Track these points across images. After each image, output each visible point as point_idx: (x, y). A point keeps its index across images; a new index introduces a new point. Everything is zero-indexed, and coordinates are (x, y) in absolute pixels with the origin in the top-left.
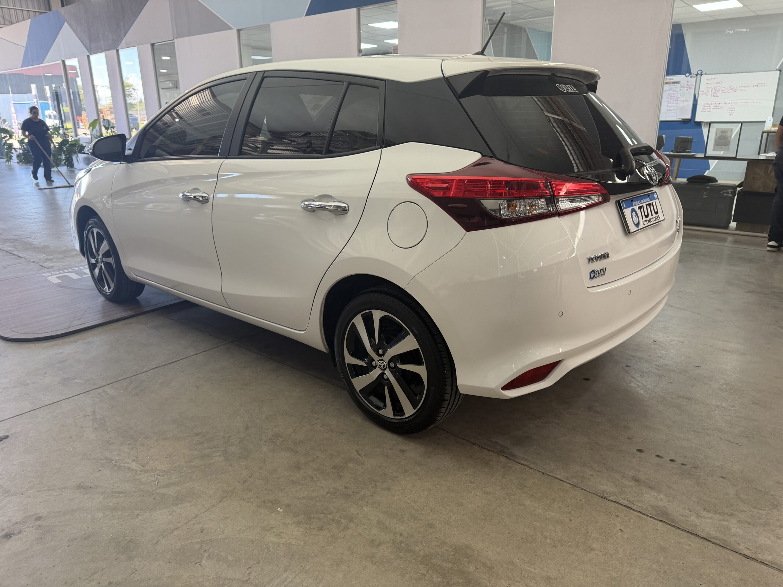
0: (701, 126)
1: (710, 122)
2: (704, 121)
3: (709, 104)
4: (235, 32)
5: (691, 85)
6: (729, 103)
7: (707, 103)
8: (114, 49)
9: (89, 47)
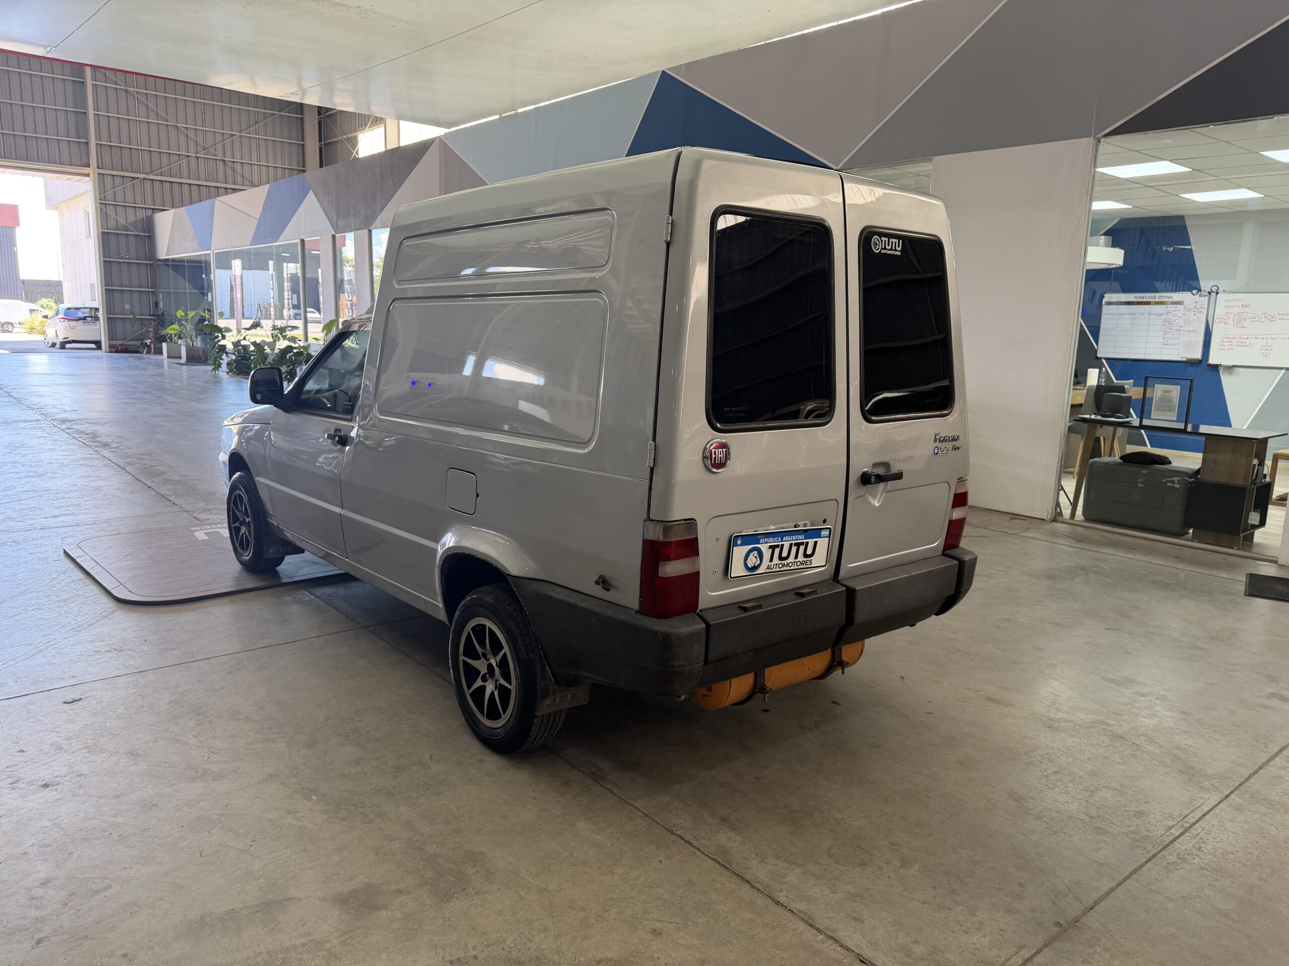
0: (1218, 371)
1: (1234, 366)
2: (1223, 364)
3: (1230, 338)
5: (1201, 308)
6: (1263, 338)
7: (1226, 336)
8: (366, 228)
9: (335, 225)
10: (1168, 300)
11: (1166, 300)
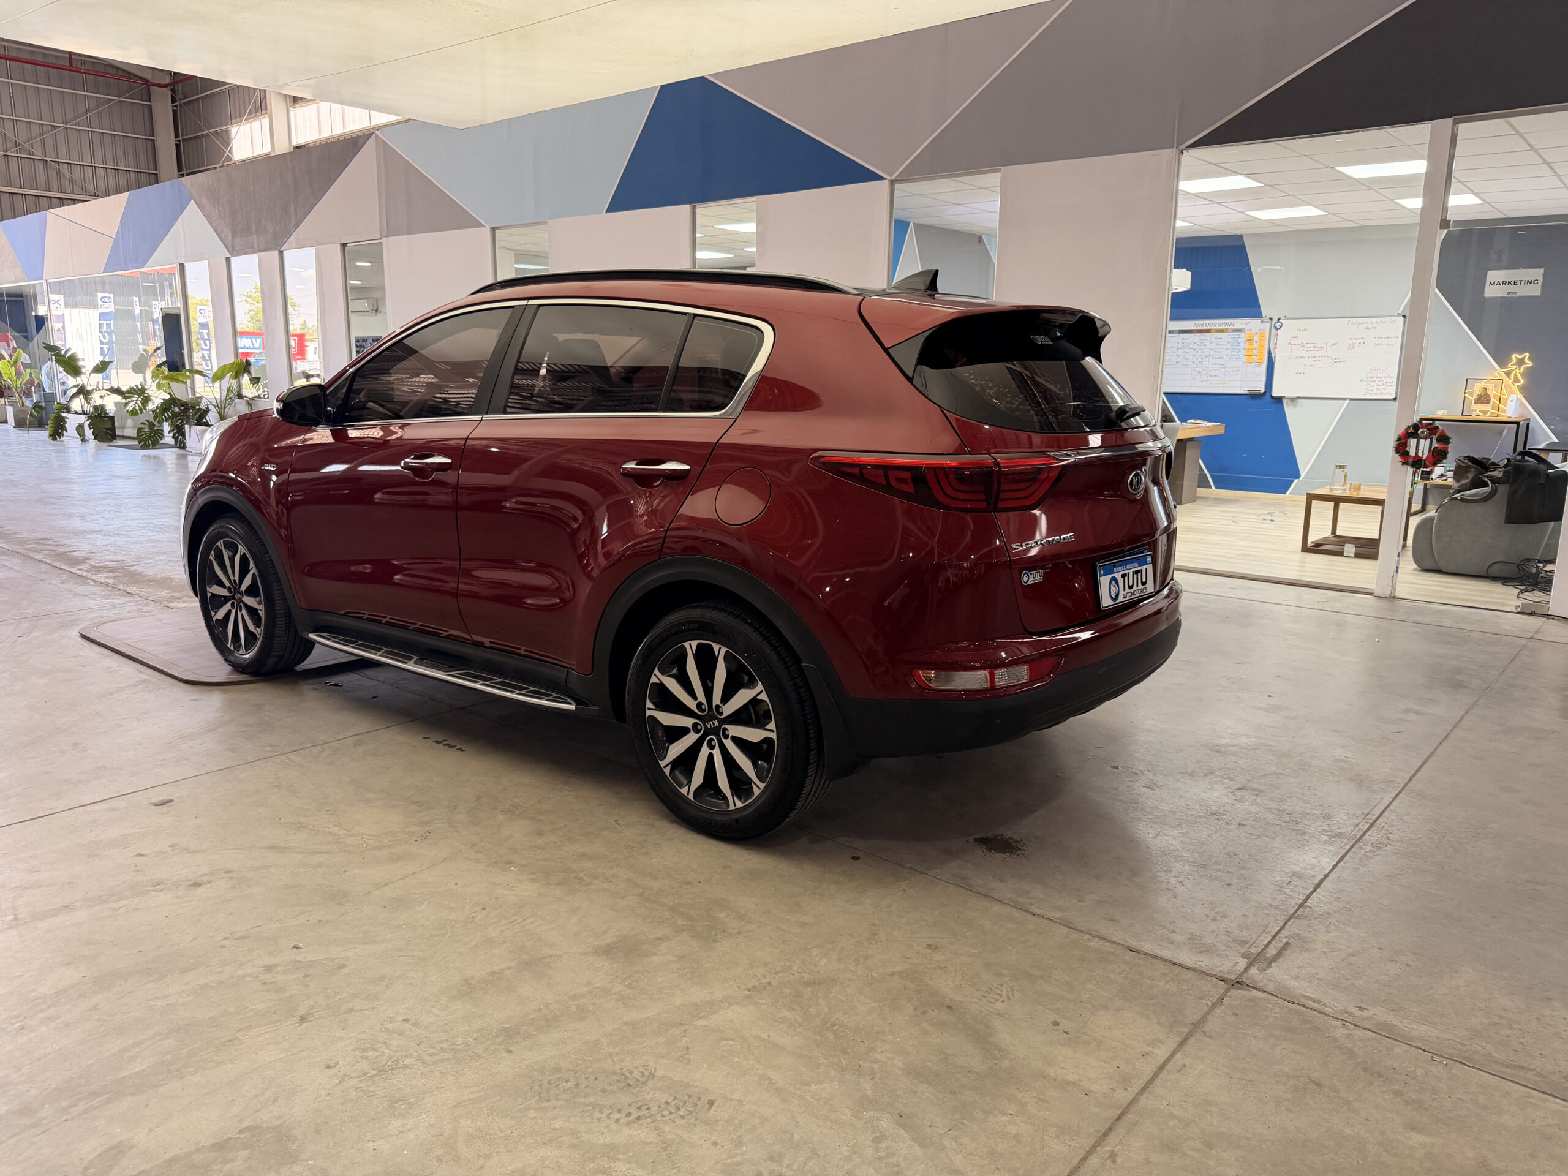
0: (1282, 403)
1: (1298, 398)
2: (1286, 395)
4: (486, 232)
5: (1262, 335)
8: (275, 249)
9: (230, 244)
10: (1229, 327)
11: (1226, 327)
